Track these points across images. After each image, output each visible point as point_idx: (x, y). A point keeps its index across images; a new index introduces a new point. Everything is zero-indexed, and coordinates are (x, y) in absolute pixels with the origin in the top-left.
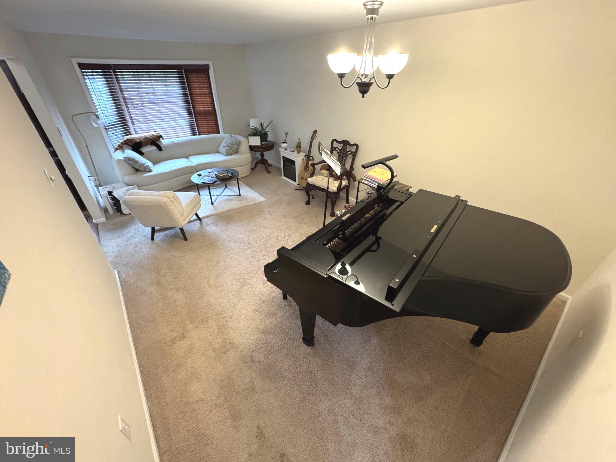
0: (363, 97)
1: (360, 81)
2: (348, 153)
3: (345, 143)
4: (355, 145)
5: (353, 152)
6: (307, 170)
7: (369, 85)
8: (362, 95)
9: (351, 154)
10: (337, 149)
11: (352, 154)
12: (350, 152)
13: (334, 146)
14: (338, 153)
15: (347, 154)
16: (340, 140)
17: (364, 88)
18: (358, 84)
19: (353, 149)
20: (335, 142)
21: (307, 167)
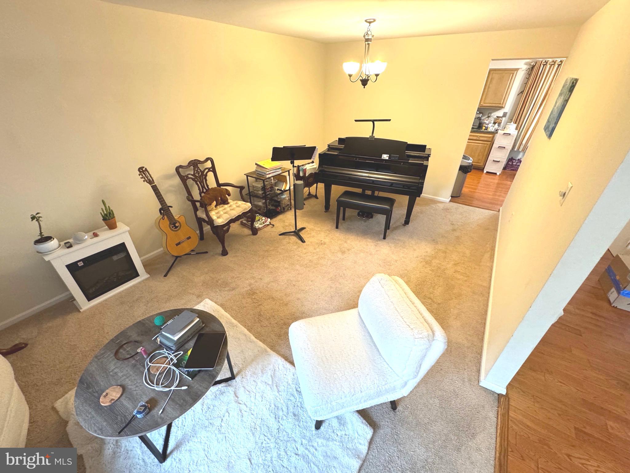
0: (364, 88)
1: (362, 79)
2: (205, 173)
3: (195, 163)
4: (207, 159)
5: (210, 168)
6: (176, 227)
7: (367, 80)
8: (363, 87)
9: (209, 171)
10: (190, 176)
11: (211, 171)
12: (207, 170)
13: (182, 174)
14: (193, 180)
15: (204, 175)
16: (185, 164)
17: (364, 82)
18: (361, 80)
19: (209, 164)
20: (180, 169)
21: (174, 224)
